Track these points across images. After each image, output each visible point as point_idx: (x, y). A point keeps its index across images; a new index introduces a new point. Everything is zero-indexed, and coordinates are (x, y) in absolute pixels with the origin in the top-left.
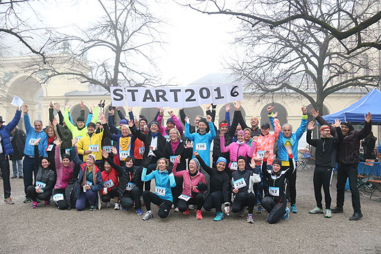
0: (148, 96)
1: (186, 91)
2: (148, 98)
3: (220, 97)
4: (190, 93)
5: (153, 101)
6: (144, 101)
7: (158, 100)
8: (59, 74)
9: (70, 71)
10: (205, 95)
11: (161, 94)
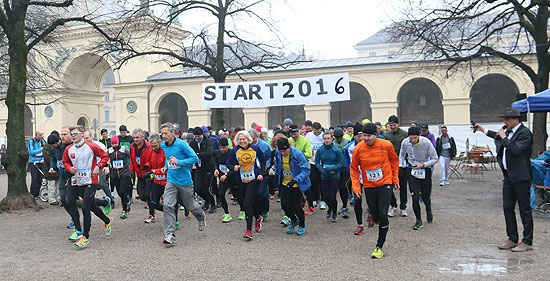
0: (241, 93)
1: (284, 84)
2: (241, 96)
3: (322, 92)
4: (288, 87)
5: (246, 98)
6: (236, 99)
7: (251, 98)
8: (138, 54)
9: (153, 49)
10: (305, 91)
11: (255, 89)
